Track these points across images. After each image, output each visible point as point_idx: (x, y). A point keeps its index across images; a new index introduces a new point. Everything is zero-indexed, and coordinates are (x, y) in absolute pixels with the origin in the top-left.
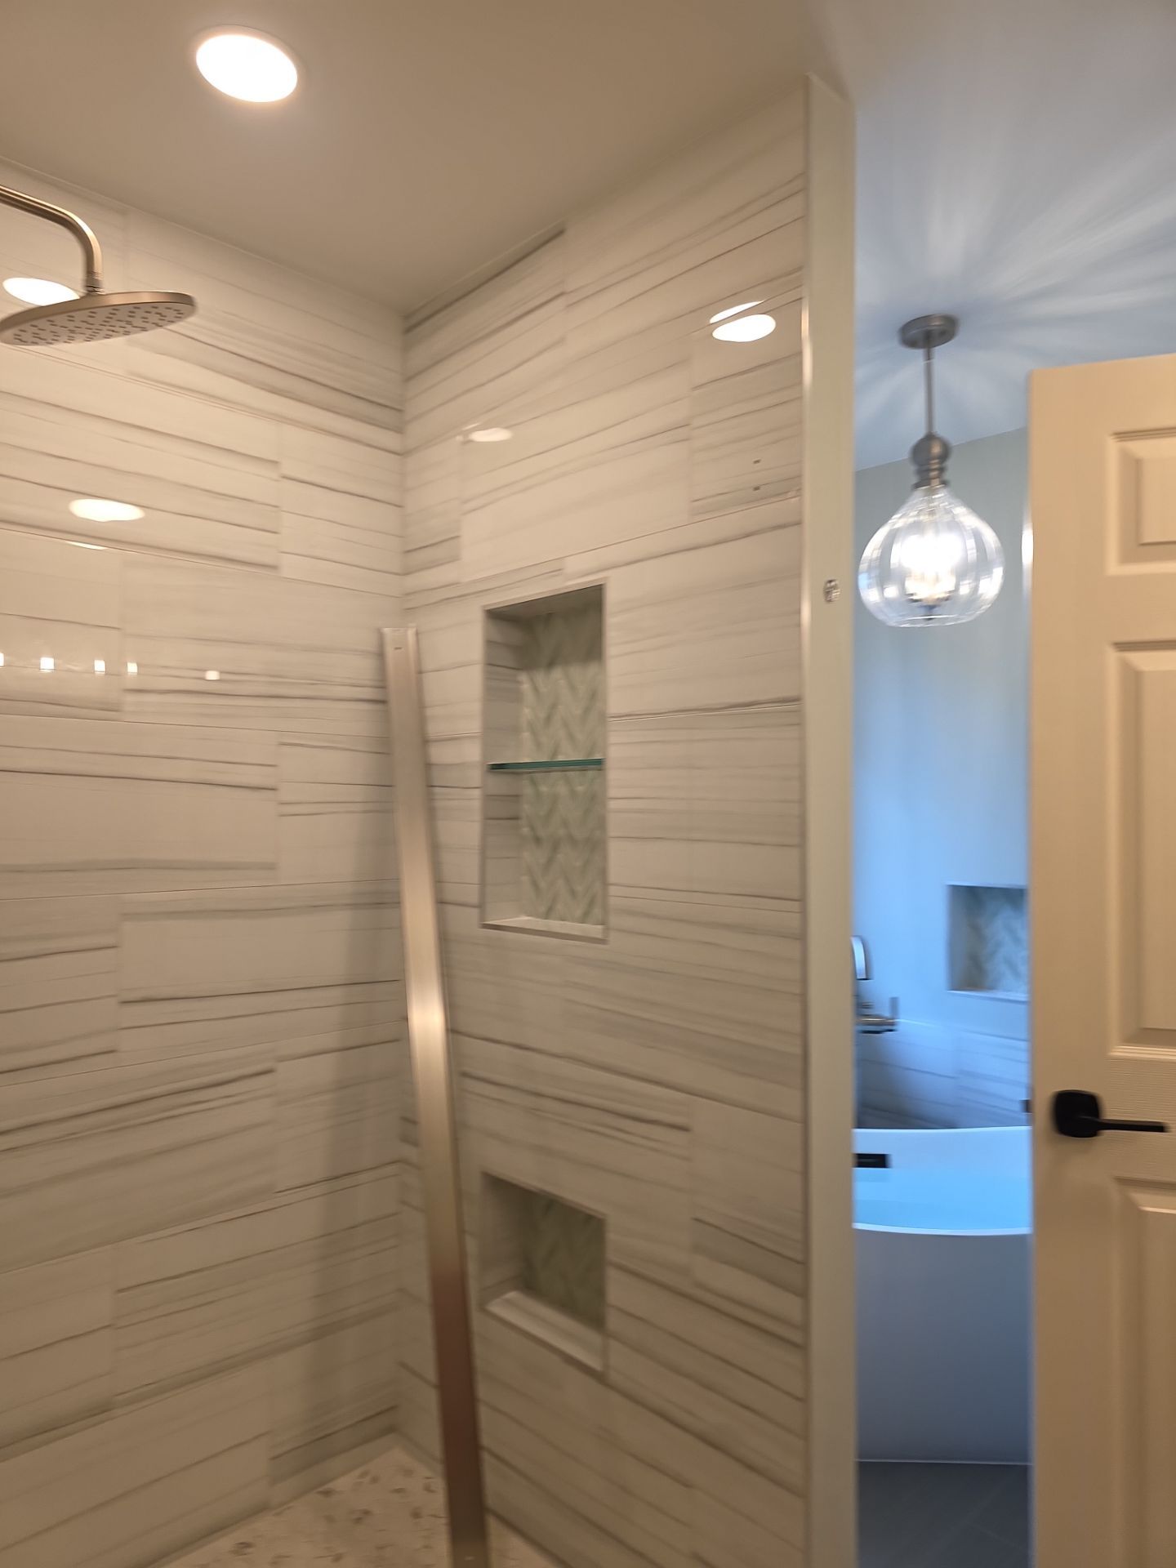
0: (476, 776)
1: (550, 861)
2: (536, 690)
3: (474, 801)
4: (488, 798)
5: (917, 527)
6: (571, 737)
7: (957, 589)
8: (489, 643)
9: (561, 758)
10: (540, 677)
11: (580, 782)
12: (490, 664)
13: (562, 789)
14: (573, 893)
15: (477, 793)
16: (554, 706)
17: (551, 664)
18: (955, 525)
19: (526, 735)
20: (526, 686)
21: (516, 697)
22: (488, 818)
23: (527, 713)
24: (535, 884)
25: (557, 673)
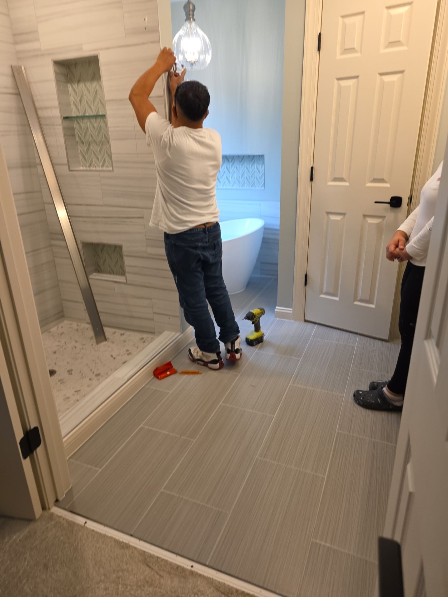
0: (59, 121)
1: (88, 149)
2: (74, 90)
3: (60, 130)
4: (65, 129)
5: (187, 34)
6: (90, 107)
7: (199, 58)
8: (56, 73)
9: (87, 114)
10: (75, 86)
11: (96, 123)
12: (58, 81)
13: (89, 125)
14: (98, 159)
15: (61, 127)
16: (82, 96)
17: (79, 82)
18: (197, 34)
19: (73, 107)
20: (70, 88)
21: (68, 93)
22: (66, 136)
23: (72, 99)
24: (84, 157)
25: (82, 85)
